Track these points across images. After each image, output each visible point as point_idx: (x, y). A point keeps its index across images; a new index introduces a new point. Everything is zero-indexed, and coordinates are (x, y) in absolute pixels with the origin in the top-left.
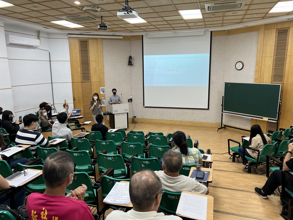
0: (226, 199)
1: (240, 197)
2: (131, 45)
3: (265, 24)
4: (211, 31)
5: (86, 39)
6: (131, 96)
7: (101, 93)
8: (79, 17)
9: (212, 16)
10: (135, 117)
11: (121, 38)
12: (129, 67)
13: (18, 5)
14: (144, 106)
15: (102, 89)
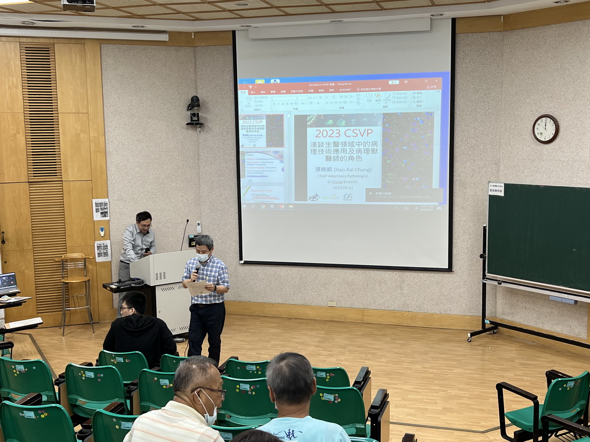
5: (46, 41)
6: (199, 228)
12: (191, 133)
14: (241, 259)
15: (101, 204)
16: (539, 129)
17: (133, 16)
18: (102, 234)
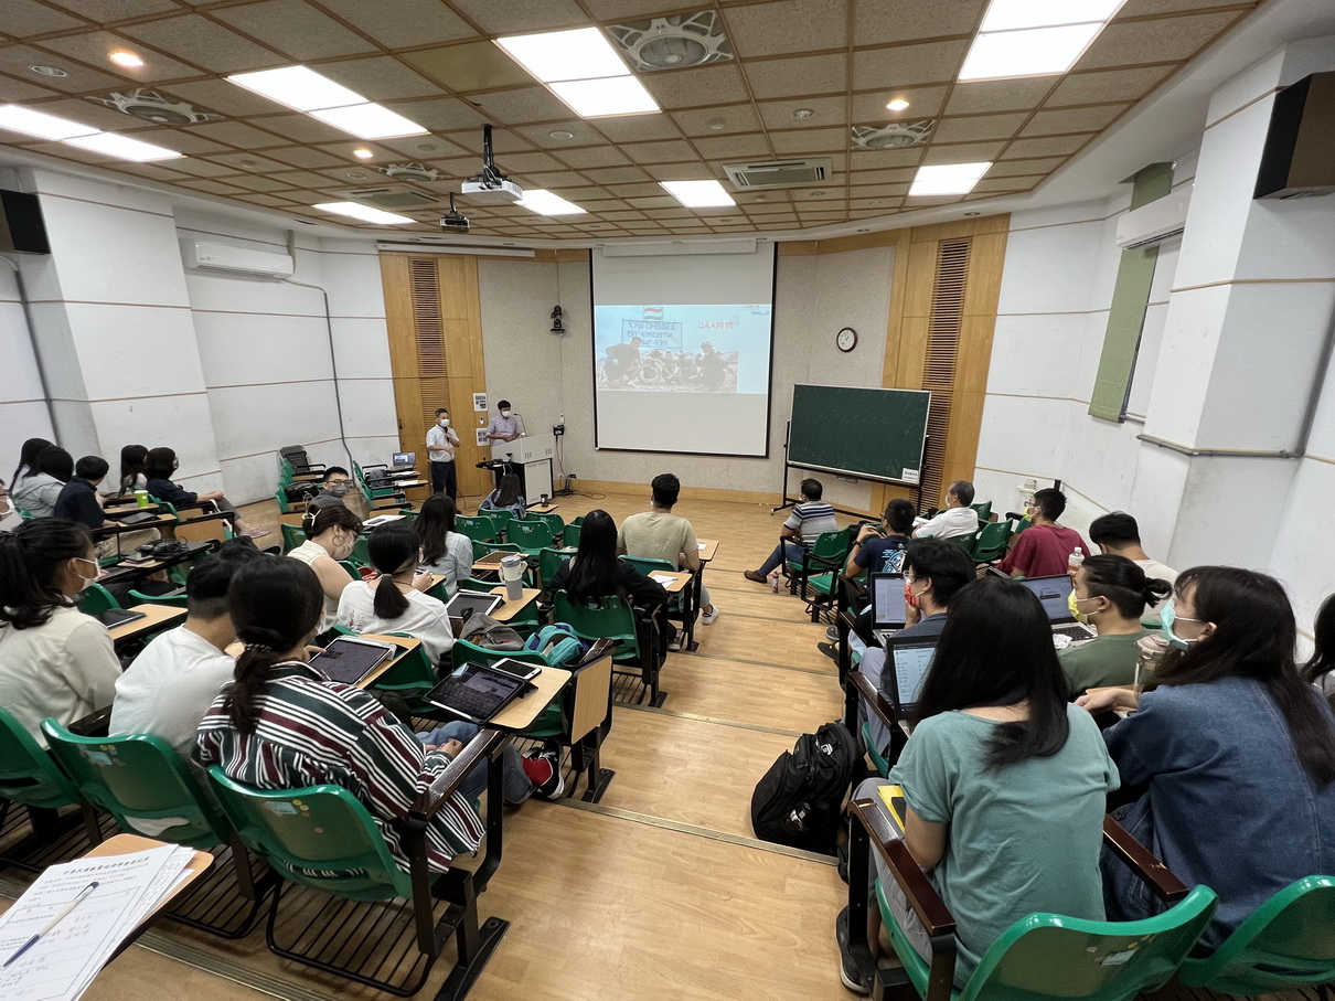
0: (719, 684)
1: (755, 680)
2: (558, 277)
3: (912, 228)
4: (773, 243)
5: (431, 256)
6: (562, 419)
7: (477, 408)
8: (387, 193)
9: (759, 200)
10: (572, 476)
11: (531, 254)
12: (555, 337)
13: (197, 157)
14: (596, 446)
15: (480, 397)
16: (842, 339)
17: (504, 235)
18: (482, 422)
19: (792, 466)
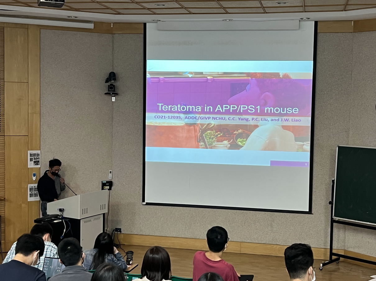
2: (113, 46)
4: (315, 21)
6: (110, 175)
7: (31, 165)
10: (119, 230)
11: (91, 26)
14: (144, 201)
15: (34, 155)
17: (71, 9)
18: (34, 178)
19: (338, 222)
